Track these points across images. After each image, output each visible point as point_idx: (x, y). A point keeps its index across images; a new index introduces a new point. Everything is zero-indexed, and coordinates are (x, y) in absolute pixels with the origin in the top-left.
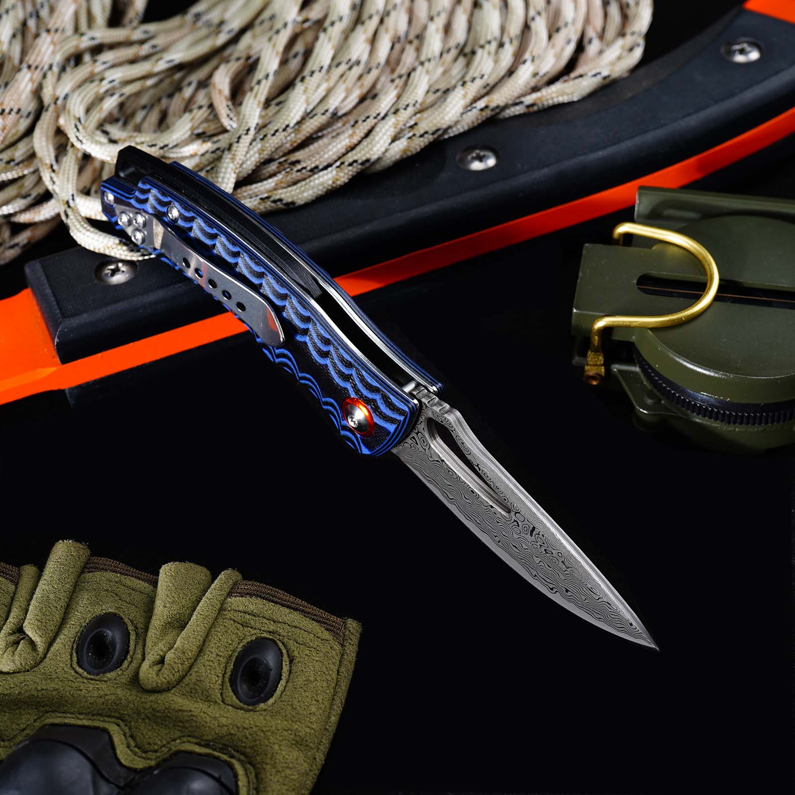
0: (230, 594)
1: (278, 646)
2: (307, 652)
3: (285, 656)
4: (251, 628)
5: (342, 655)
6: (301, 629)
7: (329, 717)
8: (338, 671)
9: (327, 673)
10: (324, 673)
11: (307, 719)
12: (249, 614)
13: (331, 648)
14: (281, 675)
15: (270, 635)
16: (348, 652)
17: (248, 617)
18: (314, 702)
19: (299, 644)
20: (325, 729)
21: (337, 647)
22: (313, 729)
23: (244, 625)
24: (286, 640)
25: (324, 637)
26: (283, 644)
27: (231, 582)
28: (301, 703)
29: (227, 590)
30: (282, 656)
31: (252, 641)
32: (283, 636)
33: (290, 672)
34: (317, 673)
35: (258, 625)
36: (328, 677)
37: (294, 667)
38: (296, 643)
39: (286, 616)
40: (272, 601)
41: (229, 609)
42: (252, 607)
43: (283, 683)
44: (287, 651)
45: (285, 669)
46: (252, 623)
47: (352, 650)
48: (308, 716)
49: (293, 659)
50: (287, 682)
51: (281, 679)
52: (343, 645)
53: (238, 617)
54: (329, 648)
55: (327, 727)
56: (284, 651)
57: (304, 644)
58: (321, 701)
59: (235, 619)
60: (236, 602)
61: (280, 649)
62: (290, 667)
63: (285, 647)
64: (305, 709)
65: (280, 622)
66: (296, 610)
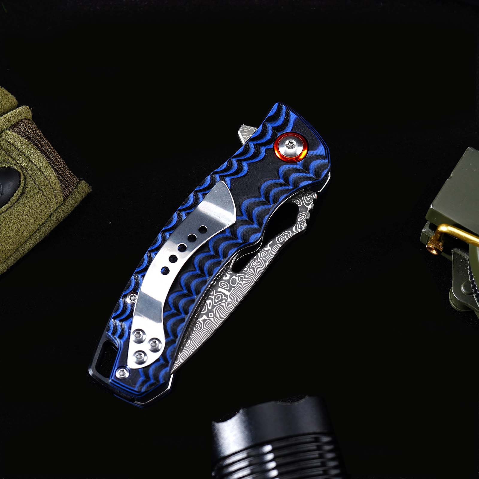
0: (12, 127)
1: (20, 179)
2: (36, 192)
3: (21, 188)
4: (12, 157)
5: (61, 204)
6: (43, 174)
7: (25, 243)
8: (51, 215)
9: (39, 213)
10: (37, 213)
11: (5, 239)
12: (15, 147)
13: (55, 196)
14: (9, 200)
15: (21, 168)
16: (67, 204)
17: (13, 149)
18: (17, 230)
19: (35, 183)
20: (17, 250)
21: (60, 198)
22: (5, 247)
23: (8, 153)
24: (28, 177)
25: (55, 187)
26: (25, 179)
27: (20, 118)
28: (7, 227)
29: (13, 123)
30: (19, 187)
31: (5, 167)
32: (28, 174)
33: (18, 200)
34: (31, 210)
35: (16, 158)
36: (39, 217)
37: (21, 199)
38: (34, 182)
39: (39, 160)
40: (37, 146)
41: (4, 138)
42: (18, 144)
43: (7, 206)
44: (25, 185)
45: (15, 197)
46: (14, 155)
47: (71, 204)
48: (6, 237)
49: (24, 193)
50: (11, 207)
51: (7, 203)
52: (65, 198)
53: (6, 146)
54: (53, 196)
55: (20, 249)
56: (22, 185)
57: (38, 186)
58: (22, 230)
59: (3, 147)
60: (11, 136)
61: (20, 181)
62: (19, 197)
63: (25, 181)
64: (7, 232)
65: (33, 163)
66: (48, 158)
